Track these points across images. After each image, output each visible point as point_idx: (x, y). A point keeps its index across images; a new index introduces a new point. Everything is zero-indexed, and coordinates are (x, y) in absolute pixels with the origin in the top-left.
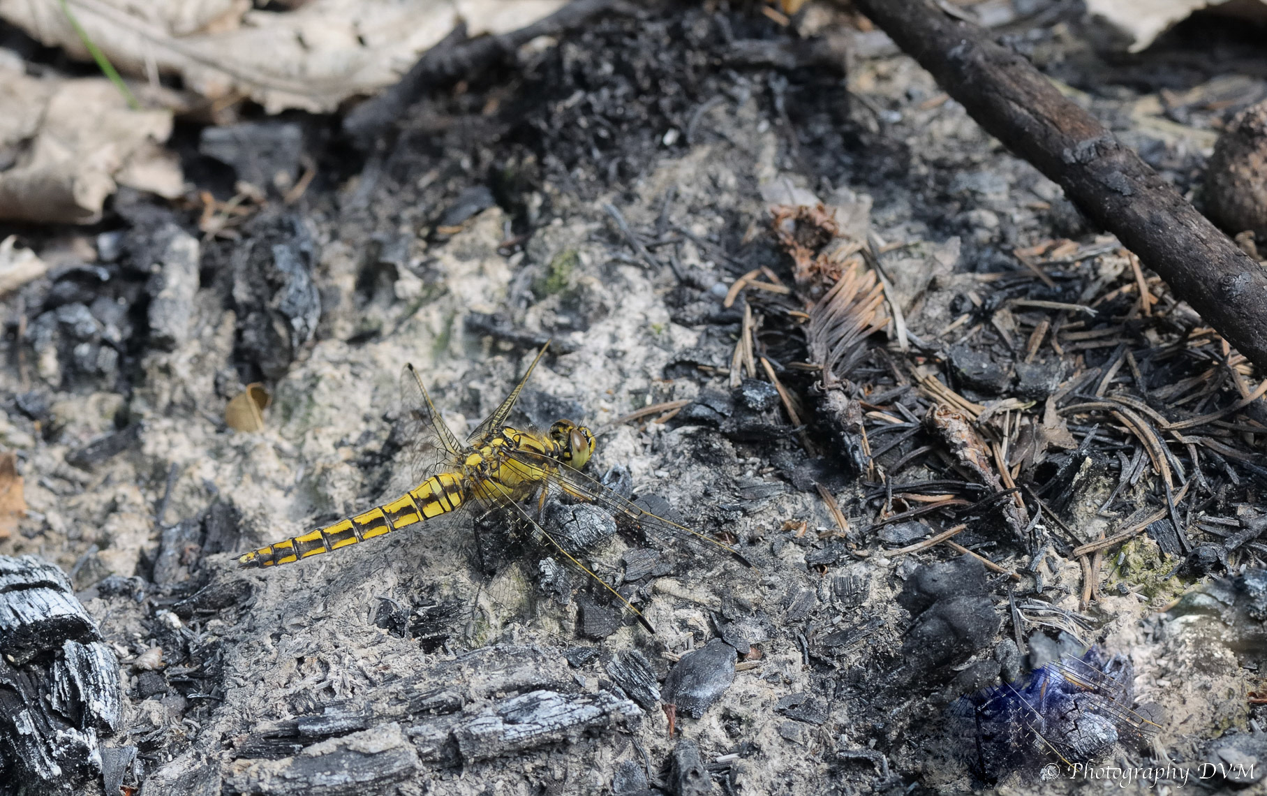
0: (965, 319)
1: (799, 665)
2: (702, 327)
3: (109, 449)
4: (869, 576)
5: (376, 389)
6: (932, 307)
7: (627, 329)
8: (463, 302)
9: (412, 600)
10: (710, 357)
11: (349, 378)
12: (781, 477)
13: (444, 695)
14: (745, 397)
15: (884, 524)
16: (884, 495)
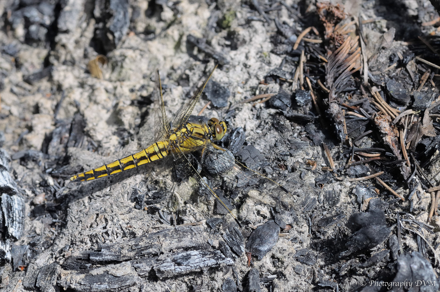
0: (395, 65)
1: (307, 233)
2: (284, 56)
3: (40, 76)
4: (341, 191)
5: (150, 62)
6: (382, 57)
7: (253, 53)
8: (188, 28)
9: (147, 187)
10: (285, 75)
11: (139, 57)
12: (308, 138)
13: (151, 250)
14: (296, 100)
15: (350, 166)
16: (351, 152)
